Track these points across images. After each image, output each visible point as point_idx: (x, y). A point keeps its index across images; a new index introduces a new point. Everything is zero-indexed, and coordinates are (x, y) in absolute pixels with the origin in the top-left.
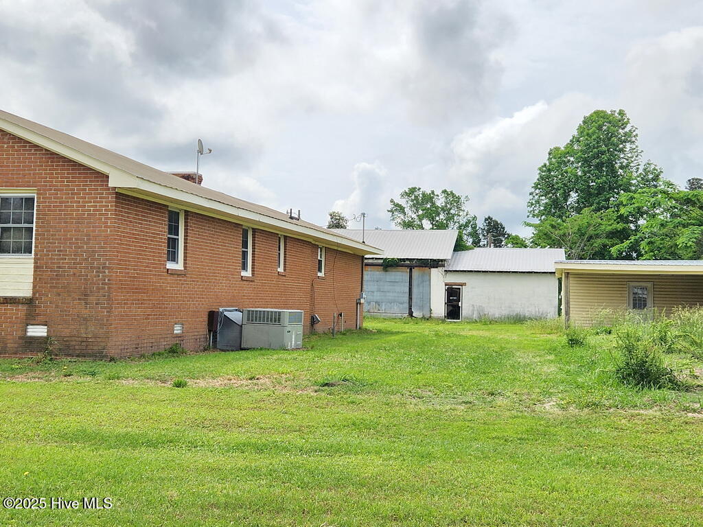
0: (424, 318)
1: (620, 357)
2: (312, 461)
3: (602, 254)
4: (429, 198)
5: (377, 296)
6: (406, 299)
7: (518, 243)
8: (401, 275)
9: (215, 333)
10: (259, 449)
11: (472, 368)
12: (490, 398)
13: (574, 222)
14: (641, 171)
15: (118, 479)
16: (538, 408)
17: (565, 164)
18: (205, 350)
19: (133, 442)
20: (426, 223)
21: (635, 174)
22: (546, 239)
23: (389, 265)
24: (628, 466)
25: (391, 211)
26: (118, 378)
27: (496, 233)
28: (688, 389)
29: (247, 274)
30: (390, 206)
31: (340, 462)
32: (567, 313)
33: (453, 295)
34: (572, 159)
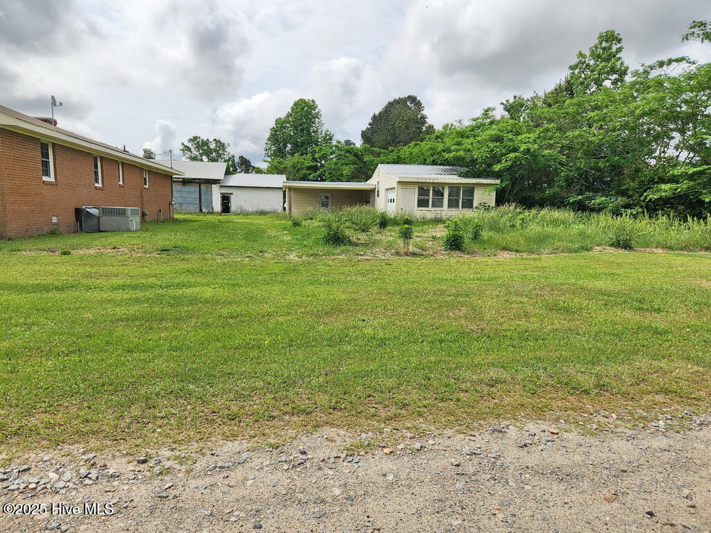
0: (209, 212)
1: (325, 231)
2: (171, 292)
3: (304, 178)
4: (206, 143)
5: (180, 200)
6: (198, 201)
7: (259, 171)
8: (194, 189)
9: (81, 221)
10: (134, 287)
11: (246, 238)
12: (261, 254)
13: (290, 161)
14: (323, 134)
15: (45, 311)
16: (287, 257)
17: (284, 128)
18: (75, 232)
19: (46, 288)
20: (205, 158)
21: (320, 136)
22: (275, 170)
23: (186, 182)
24: (339, 282)
25: (182, 150)
26: (19, 251)
27: (245, 165)
28: (356, 245)
29: (99, 185)
30: (182, 147)
31: (189, 291)
32: (290, 209)
33: (226, 200)
34: (288, 125)
